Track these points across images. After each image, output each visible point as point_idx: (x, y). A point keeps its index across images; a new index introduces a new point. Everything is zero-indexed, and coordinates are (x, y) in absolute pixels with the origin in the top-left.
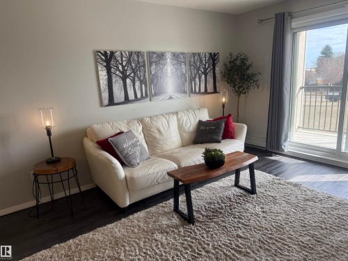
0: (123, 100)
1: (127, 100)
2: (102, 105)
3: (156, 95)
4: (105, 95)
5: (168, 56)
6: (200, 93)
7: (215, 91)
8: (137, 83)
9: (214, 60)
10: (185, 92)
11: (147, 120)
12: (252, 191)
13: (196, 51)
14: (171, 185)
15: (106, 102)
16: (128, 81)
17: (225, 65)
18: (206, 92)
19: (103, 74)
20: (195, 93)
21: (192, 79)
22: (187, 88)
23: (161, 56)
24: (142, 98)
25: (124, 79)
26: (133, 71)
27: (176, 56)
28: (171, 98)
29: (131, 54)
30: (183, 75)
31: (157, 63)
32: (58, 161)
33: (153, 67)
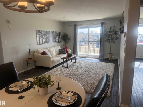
0: (42, 43)
1: (43, 43)
2: (37, 44)
3: (48, 42)
4: (38, 42)
5: (51, 32)
6: (57, 42)
7: (60, 42)
8: (45, 39)
9: (60, 34)
10: (54, 42)
11: (49, 48)
12: (76, 62)
13: (56, 31)
14: (62, 61)
15: (38, 43)
16: (43, 38)
17: (62, 35)
18: (58, 42)
19: (38, 36)
20: (56, 42)
21: (56, 38)
22: (55, 41)
23: (49, 32)
24: (46, 43)
25: (42, 37)
26: (44, 36)
27: (52, 32)
28: (51, 43)
29: (43, 31)
30: (54, 37)
31: (49, 34)
32: (31, 58)
33: (48, 35)
